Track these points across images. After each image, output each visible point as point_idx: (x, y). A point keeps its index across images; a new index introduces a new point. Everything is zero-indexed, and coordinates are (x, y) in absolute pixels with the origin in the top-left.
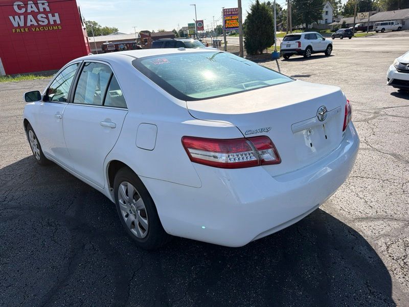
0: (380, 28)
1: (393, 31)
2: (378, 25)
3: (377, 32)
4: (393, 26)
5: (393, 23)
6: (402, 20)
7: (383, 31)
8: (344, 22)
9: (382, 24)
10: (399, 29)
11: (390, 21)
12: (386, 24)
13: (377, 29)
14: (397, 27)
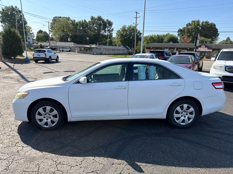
0: (61, 49)
1: (67, 51)
2: (60, 48)
3: (60, 51)
4: (67, 49)
5: (66, 48)
6: (70, 47)
7: (63, 51)
8: (41, 45)
9: (62, 48)
10: (70, 51)
11: (65, 47)
12: (64, 48)
13: (60, 50)
14: (68, 50)
